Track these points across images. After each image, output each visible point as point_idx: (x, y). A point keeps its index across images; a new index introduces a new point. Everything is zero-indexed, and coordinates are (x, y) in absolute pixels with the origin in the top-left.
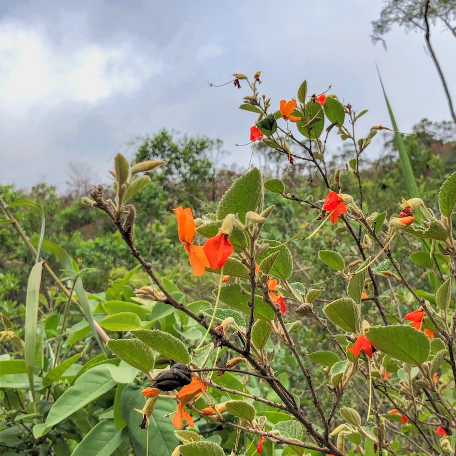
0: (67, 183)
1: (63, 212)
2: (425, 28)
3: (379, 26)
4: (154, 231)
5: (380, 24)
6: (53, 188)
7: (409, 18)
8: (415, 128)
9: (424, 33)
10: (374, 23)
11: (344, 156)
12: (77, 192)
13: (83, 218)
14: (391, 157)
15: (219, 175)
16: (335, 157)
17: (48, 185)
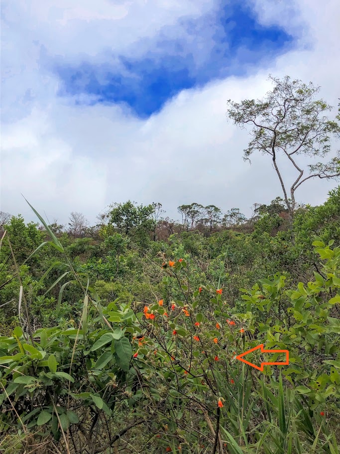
0: (70, 224)
1: (69, 246)
2: (273, 154)
3: (247, 152)
4: (119, 260)
5: (248, 150)
6: (61, 227)
7: (264, 148)
8: (272, 202)
9: (273, 156)
10: (245, 150)
11: (231, 216)
12: (75, 230)
13: (80, 250)
14: (259, 217)
15: (158, 223)
16: (226, 216)
17: (58, 225)
